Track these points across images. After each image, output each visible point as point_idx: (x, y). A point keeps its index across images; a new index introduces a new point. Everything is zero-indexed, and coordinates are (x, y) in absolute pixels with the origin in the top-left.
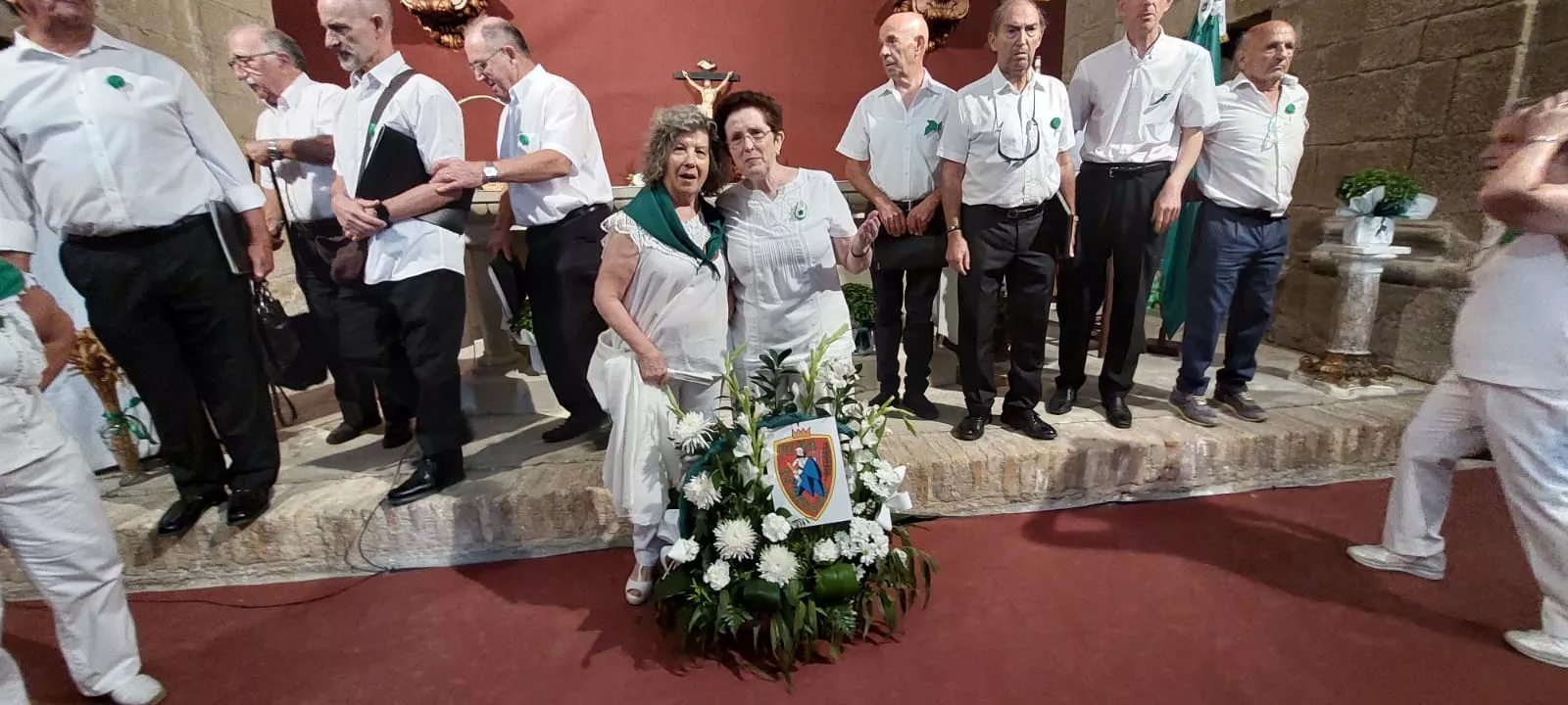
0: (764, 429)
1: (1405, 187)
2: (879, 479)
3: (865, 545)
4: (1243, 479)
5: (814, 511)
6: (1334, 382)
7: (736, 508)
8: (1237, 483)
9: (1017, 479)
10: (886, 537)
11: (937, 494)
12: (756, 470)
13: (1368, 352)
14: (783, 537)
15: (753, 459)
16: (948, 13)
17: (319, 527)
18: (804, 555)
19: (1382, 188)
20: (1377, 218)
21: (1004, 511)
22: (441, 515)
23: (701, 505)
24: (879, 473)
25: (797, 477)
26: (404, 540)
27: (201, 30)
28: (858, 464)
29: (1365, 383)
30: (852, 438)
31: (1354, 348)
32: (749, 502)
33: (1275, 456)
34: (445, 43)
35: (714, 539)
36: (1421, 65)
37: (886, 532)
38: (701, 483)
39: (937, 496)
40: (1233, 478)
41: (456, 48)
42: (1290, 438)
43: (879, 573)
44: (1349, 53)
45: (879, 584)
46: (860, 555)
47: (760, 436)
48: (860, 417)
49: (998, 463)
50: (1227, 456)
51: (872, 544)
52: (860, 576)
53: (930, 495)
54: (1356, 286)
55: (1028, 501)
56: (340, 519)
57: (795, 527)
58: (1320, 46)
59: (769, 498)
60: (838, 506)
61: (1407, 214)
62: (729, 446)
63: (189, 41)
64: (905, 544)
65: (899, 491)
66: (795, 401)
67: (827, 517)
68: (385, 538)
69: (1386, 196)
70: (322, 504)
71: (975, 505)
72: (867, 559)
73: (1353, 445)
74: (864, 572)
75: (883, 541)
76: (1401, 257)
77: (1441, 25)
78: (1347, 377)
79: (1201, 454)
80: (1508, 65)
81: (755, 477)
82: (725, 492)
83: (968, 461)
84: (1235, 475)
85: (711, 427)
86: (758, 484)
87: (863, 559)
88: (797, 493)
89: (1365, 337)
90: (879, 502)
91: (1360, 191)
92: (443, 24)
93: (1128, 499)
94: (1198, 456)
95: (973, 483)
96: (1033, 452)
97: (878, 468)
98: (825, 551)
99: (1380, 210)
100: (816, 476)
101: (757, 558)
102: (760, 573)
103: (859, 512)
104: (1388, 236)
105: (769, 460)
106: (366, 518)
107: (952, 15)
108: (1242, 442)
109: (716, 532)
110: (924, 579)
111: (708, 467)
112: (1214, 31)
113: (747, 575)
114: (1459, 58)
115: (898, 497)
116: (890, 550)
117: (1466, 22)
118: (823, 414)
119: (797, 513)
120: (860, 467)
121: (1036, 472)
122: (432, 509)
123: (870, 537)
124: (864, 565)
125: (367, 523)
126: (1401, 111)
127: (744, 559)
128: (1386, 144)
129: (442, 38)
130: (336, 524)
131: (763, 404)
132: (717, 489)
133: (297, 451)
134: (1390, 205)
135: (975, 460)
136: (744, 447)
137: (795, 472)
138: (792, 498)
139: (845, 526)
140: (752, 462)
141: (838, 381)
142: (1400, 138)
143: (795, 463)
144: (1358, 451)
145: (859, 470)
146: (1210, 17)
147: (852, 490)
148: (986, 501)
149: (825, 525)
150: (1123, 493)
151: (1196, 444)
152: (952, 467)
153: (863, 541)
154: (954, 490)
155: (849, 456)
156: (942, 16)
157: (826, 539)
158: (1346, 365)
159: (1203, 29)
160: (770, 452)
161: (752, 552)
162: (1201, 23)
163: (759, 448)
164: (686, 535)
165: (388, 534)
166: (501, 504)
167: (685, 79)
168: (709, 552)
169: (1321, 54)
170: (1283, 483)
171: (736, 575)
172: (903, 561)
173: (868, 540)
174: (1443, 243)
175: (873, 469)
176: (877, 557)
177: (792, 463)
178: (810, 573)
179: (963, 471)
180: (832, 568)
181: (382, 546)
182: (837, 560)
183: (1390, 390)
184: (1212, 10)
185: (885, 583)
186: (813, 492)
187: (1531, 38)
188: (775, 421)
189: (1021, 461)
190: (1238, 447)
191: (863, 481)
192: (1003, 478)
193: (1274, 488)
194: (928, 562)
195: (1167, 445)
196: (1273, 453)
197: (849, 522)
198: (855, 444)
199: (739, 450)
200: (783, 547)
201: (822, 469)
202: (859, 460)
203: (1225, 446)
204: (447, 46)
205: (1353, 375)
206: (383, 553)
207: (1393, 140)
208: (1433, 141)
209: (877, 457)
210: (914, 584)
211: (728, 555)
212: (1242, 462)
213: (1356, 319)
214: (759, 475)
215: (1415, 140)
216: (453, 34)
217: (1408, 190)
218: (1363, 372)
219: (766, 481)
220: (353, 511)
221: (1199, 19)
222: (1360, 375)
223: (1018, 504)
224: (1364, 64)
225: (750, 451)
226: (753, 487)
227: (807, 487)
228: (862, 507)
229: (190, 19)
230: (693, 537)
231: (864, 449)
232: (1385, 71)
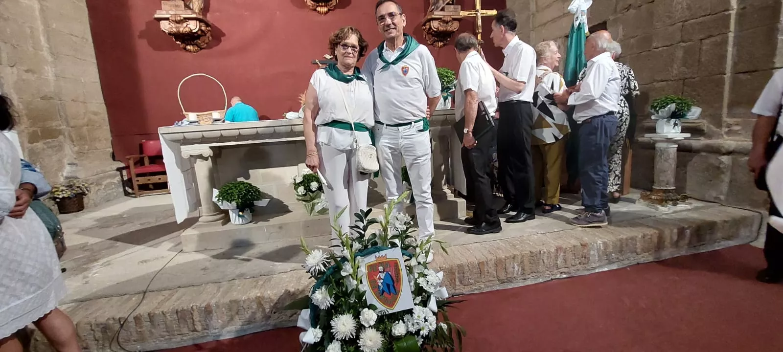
0: (359, 257)
1: (685, 103)
2: (428, 282)
3: (422, 324)
4: (622, 260)
5: (391, 304)
6: (659, 204)
7: (344, 307)
8: (619, 263)
9: (504, 270)
10: (434, 317)
11: (461, 282)
12: (355, 282)
13: (674, 188)
14: (372, 323)
15: (353, 276)
16: (449, 28)
17: (92, 330)
18: (386, 333)
19: (675, 104)
20: (673, 119)
21: (498, 288)
22: (169, 318)
23: (322, 307)
24: (428, 278)
25: (380, 284)
26: (147, 334)
27: (49, 44)
28: (416, 274)
29: (675, 204)
30: (411, 258)
31: (667, 186)
32: (351, 302)
33: (637, 246)
34: (188, 49)
35: (331, 327)
36: (684, 44)
37: (434, 313)
38: (322, 293)
39: (461, 283)
40: (617, 260)
41: (194, 52)
42: (644, 237)
43: (432, 339)
44: (647, 40)
45: (432, 346)
46: (419, 330)
47: (357, 262)
48: (415, 245)
49: (493, 262)
50: (613, 249)
51: (426, 323)
52: (420, 343)
53: (458, 283)
54: (665, 154)
55: (511, 281)
56: (105, 324)
57: (380, 315)
58: (633, 37)
59: (364, 298)
60: (405, 300)
61: (687, 117)
62: (338, 268)
63: (42, 50)
64: (446, 320)
65: (440, 287)
66: (376, 239)
67: (398, 307)
68: (134, 334)
69: (676, 108)
70: (94, 315)
71: (483, 286)
72: (424, 332)
73: (675, 238)
74: (423, 340)
75: (432, 319)
76: (686, 138)
77: (691, 25)
78: (666, 201)
79: (600, 248)
80: (725, 42)
81: (355, 287)
82: (337, 298)
83: (477, 262)
84: (618, 258)
85: (327, 258)
86: (357, 290)
87: (421, 332)
88: (380, 294)
89: (672, 180)
90: (429, 294)
91: (662, 106)
92: (187, 40)
93: (564, 276)
94: (598, 250)
95: (481, 274)
96: (511, 254)
97: (427, 275)
98: (399, 329)
99: (674, 115)
100: (391, 283)
101: (358, 337)
102: (360, 347)
103: (418, 302)
104: (678, 129)
105: (362, 276)
106: (122, 323)
107: (451, 29)
108: (621, 240)
109: (332, 323)
110: (458, 340)
111: (326, 283)
112: (582, 30)
113: (352, 349)
114: (701, 40)
115: (440, 290)
116: (437, 325)
117: (701, 22)
118: (394, 245)
119: (381, 307)
120: (416, 276)
121: (514, 265)
122: (163, 314)
123: (425, 319)
124: (422, 337)
125: (122, 326)
126: (675, 66)
127: (350, 339)
128: (670, 82)
129: (187, 47)
130: (103, 327)
131: (357, 243)
132: (331, 298)
133: (87, 280)
134: (678, 113)
135: (481, 261)
136: (347, 269)
137: (378, 281)
138: (378, 297)
139: (410, 312)
140: (352, 277)
141: (401, 226)
142: (675, 80)
143: (378, 276)
144: (677, 241)
145: (416, 277)
146: (580, 24)
147: (413, 289)
148: (488, 284)
149: (398, 312)
150: (561, 273)
151: (597, 244)
152: (468, 266)
153: (421, 322)
154: (470, 279)
155: (410, 269)
156: (446, 30)
157: (399, 321)
158: (664, 195)
159: (577, 29)
160: (363, 270)
161: (354, 334)
162: (576, 26)
163: (356, 268)
164: (314, 326)
165: (137, 331)
166: (205, 308)
167: (318, 64)
168: (328, 336)
169: (632, 40)
170: (642, 261)
171: (345, 349)
172: (445, 330)
173: (424, 320)
174: (703, 130)
175: (425, 276)
176: (430, 331)
177: (376, 277)
178: (390, 343)
179: (474, 267)
180: (403, 339)
181: (133, 338)
182: (406, 334)
183: (689, 207)
184: (581, 20)
185: (435, 345)
186: (390, 292)
187: (735, 29)
188: (365, 252)
189: (506, 260)
190: (618, 243)
191: (419, 283)
192: (497, 270)
193: (638, 263)
194: (459, 330)
195: (582, 245)
196: (636, 245)
197: (412, 309)
198: (413, 262)
199: (344, 271)
200: (373, 329)
201: (395, 279)
202: (416, 271)
203: (611, 243)
204: (190, 51)
205: (669, 200)
206: (133, 343)
207: (672, 81)
208: (693, 80)
209: (426, 268)
210: (452, 343)
211: (339, 337)
212: (621, 251)
213: (668, 171)
214: (357, 285)
215: (684, 80)
216: (193, 45)
217: (687, 104)
218: (673, 198)
219: (362, 288)
220: (113, 319)
221: (574, 25)
222: (672, 200)
223: (505, 284)
224: (654, 45)
225: (351, 271)
226: (354, 292)
227: (386, 289)
228: (419, 299)
229: (42, 39)
230: (318, 327)
231: (418, 265)
232: (665, 48)
